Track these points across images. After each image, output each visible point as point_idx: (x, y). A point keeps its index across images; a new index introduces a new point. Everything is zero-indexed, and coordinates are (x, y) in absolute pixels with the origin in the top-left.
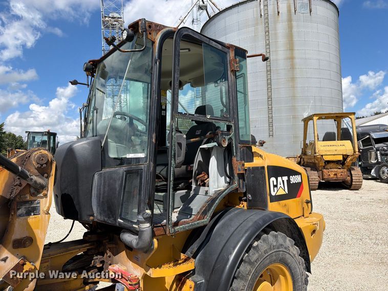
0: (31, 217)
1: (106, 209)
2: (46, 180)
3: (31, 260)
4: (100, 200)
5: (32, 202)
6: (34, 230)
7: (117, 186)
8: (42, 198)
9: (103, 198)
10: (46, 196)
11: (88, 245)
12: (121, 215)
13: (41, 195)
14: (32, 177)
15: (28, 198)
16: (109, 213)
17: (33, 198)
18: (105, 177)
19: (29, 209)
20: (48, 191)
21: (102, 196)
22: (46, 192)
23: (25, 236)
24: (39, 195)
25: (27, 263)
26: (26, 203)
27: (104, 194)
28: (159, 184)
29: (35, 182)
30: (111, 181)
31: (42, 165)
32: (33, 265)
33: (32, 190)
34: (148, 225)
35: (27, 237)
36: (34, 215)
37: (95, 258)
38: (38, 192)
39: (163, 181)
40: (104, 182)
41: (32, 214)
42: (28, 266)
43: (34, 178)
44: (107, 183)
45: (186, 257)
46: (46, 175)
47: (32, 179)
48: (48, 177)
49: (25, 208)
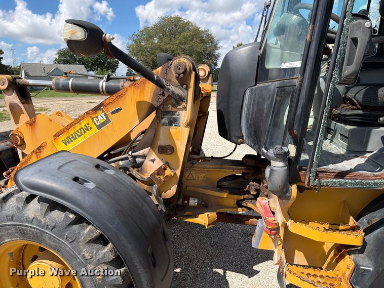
0: (172, 127)
1: (253, 133)
2: (186, 91)
3: (173, 167)
4: (248, 121)
5: (173, 113)
6: (175, 140)
7: (265, 107)
8: (181, 110)
9: (251, 120)
10: (185, 108)
11: (243, 168)
12: (265, 144)
13: (181, 107)
14: (169, 87)
15: (170, 109)
16: (255, 138)
17: (174, 110)
18: (255, 95)
19: (171, 119)
20: (187, 103)
21: (250, 117)
22: (185, 105)
23: (168, 144)
24: (178, 107)
25: (168, 169)
26: (168, 114)
27: (252, 115)
28: (348, 113)
29: (173, 92)
30: (261, 100)
31: (179, 75)
32: (173, 172)
33: (173, 101)
34: (281, 164)
35: (169, 145)
36: (175, 126)
37: (251, 183)
38: (178, 104)
39: (358, 109)
40: (254, 101)
41: (174, 125)
42: (168, 172)
43: (172, 88)
44: (256, 102)
45: (354, 225)
46: (185, 86)
47: (169, 89)
48: (187, 89)
49: (168, 118)
